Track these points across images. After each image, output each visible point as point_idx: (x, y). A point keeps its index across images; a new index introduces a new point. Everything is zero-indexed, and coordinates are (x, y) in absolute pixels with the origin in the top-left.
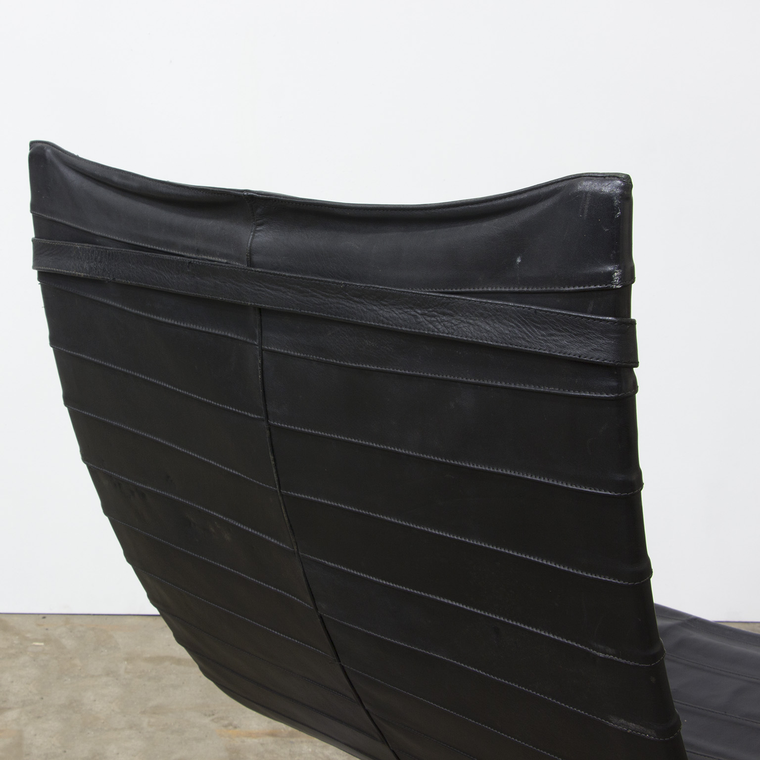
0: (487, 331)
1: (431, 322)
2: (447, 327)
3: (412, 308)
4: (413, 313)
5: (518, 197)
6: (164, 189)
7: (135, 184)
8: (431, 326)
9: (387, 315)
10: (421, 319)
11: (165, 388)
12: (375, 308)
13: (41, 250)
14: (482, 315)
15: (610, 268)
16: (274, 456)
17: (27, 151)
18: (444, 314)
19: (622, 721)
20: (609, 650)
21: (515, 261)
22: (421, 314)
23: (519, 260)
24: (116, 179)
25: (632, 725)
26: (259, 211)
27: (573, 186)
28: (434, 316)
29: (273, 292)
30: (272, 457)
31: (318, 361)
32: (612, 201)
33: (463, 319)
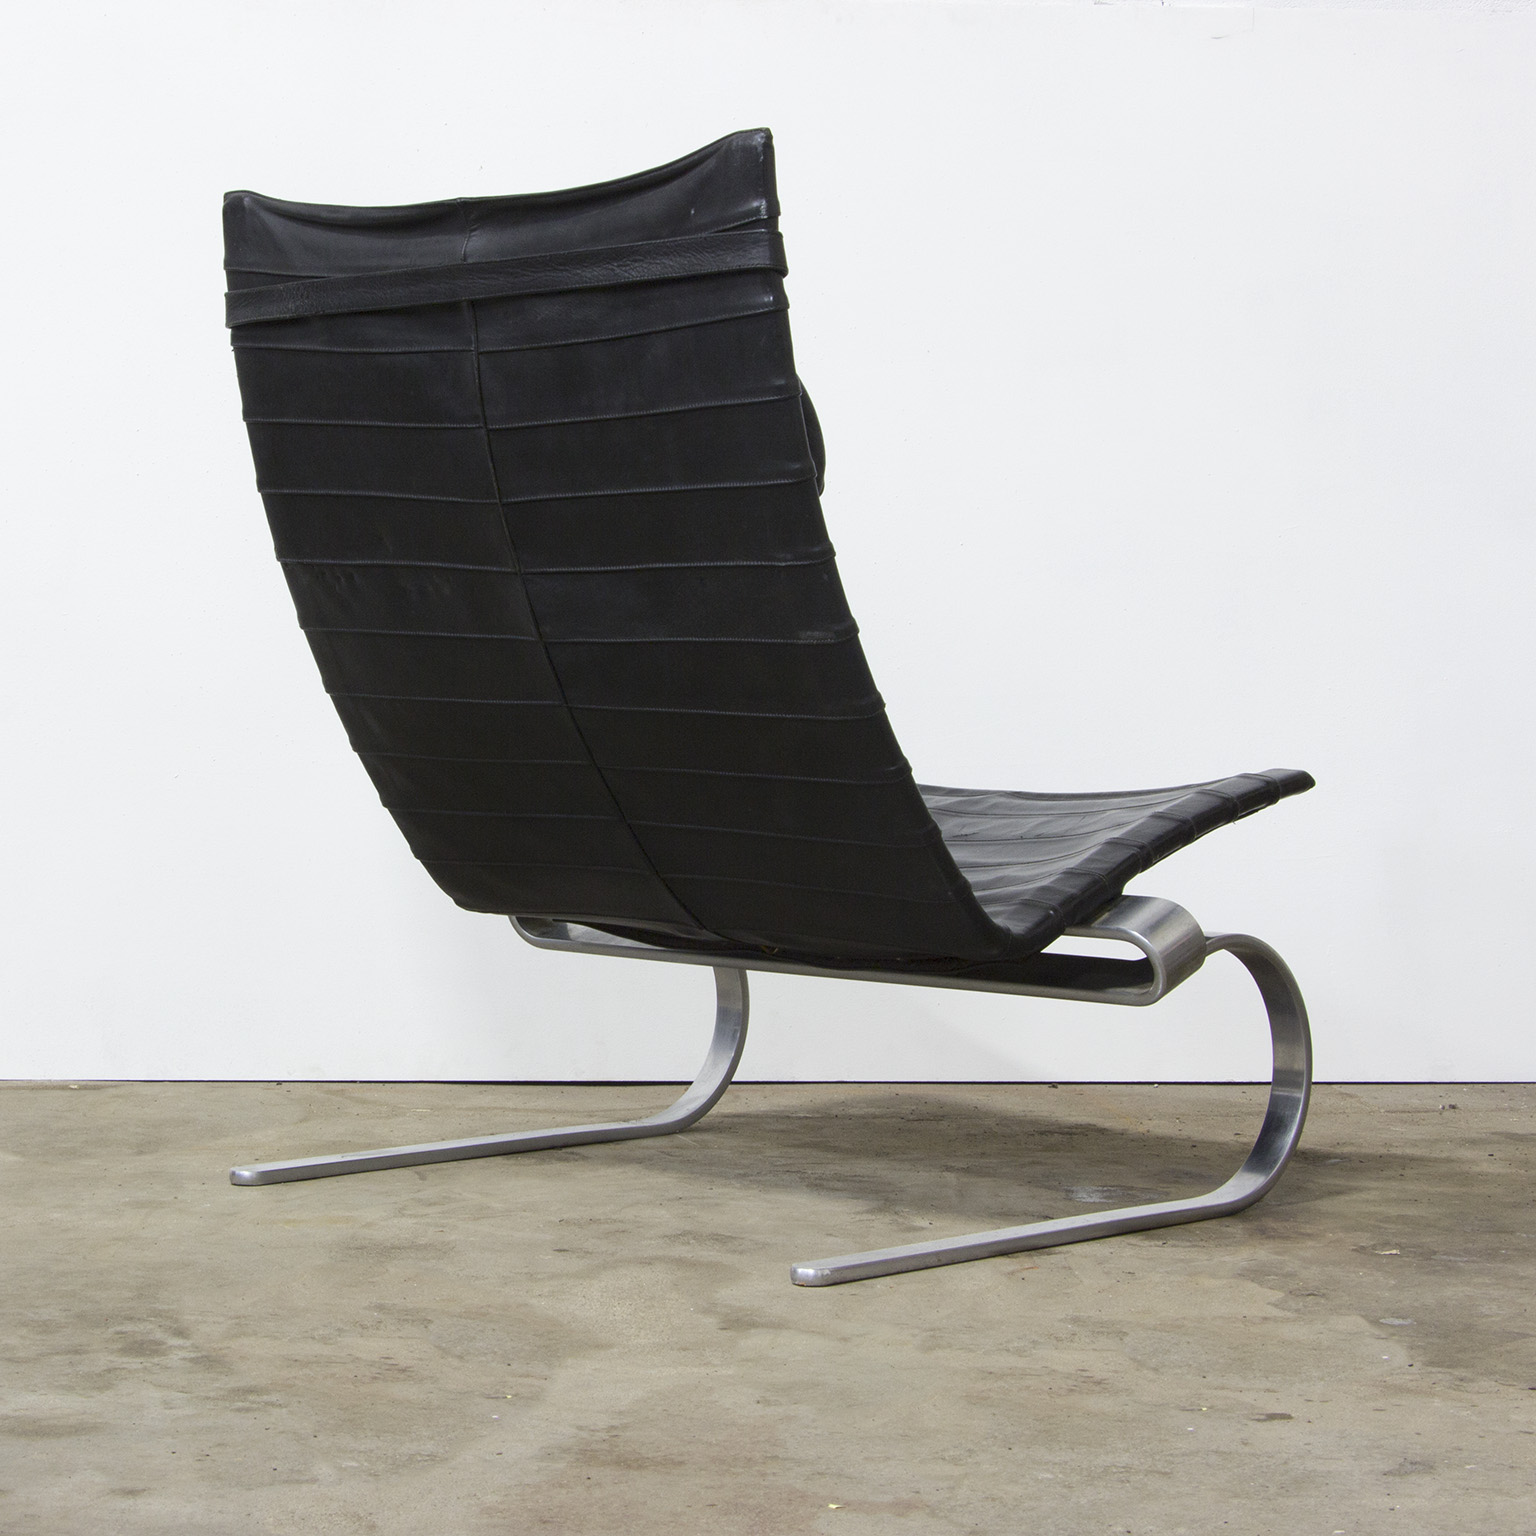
0: (671, 266)
1: (626, 272)
2: (639, 272)
3: (608, 263)
4: (610, 267)
5: (691, 159)
6: (376, 215)
7: (346, 216)
8: (627, 275)
9: (589, 275)
10: (618, 271)
11: (379, 427)
12: (578, 271)
13: (233, 302)
14: (666, 254)
15: (755, 204)
16: (493, 463)
17: (221, 204)
18: (636, 261)
19: (809, 633)
20: (789, 556)
21: (690, 212)
22: (618, 266)
23: (693, 212)
24: (324, 214)
25: (816, 634)
26: (472, 216)
27: (730, 143)
28: (628, 265)
29: (486, 282)
30: (491, 465)
31: (532, 349)
32: (757, 149)
33: (651, 261)
